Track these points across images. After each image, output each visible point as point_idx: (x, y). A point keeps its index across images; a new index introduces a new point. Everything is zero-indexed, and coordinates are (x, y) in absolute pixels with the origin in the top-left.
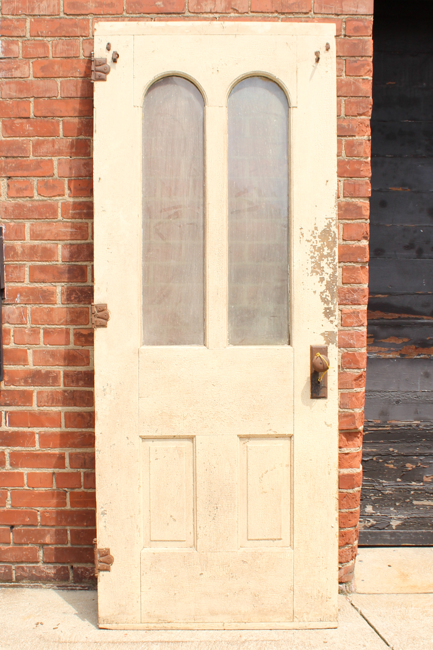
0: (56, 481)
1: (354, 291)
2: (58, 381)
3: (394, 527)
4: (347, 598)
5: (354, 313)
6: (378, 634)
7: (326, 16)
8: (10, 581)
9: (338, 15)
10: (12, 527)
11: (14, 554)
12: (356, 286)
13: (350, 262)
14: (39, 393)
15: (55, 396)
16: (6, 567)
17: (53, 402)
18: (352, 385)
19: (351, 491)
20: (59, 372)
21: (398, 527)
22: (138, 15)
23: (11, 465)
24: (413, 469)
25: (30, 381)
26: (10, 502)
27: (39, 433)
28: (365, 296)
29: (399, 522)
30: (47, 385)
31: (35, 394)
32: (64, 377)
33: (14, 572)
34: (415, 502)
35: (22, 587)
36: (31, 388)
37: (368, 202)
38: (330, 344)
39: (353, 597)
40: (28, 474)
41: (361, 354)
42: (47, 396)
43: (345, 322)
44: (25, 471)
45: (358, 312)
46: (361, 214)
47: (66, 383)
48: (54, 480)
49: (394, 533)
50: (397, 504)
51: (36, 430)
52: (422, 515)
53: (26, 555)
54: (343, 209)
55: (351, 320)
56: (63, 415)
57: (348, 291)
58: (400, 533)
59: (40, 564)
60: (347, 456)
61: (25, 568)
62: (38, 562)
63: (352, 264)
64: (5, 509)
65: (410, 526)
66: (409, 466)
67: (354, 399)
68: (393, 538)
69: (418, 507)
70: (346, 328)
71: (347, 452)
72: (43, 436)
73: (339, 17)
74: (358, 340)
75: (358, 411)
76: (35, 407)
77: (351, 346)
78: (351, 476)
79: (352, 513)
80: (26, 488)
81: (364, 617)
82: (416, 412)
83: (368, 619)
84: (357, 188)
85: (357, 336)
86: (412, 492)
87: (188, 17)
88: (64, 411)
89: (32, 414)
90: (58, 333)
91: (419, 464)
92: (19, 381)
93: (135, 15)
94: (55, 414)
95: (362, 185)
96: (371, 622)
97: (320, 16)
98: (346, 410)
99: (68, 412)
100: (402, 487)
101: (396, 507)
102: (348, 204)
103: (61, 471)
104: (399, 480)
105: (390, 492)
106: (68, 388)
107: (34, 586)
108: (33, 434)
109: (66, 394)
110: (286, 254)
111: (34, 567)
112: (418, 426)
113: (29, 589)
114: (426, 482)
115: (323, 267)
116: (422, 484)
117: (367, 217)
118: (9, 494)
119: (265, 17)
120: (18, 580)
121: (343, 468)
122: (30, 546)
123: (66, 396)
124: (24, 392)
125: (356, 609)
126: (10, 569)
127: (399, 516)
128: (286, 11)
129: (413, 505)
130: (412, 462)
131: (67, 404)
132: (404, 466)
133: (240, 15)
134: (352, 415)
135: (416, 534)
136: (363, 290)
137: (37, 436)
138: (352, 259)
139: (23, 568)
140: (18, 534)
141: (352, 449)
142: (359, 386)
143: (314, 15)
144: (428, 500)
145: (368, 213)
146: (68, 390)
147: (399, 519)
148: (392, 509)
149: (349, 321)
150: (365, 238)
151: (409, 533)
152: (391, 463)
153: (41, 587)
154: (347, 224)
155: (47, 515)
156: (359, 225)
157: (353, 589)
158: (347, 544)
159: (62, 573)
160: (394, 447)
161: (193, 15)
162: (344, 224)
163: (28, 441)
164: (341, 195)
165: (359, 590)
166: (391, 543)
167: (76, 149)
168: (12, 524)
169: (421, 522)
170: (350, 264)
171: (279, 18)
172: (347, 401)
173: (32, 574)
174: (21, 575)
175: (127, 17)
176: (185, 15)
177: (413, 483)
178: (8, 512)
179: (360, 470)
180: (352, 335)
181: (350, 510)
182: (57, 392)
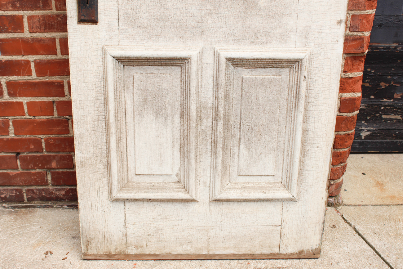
0: (57, 109)
2: (49, 4)
3: (363, 138)
4: (338, 212)
6: (380, 256)
8: (22, 201)
10: (18, 154)
11: (22, 178)
14: (30, 18)
15: (47, 22)
16: (16, 190)
17: (45, 28)
18: (365, 6)
19: (350, 115)
21: (366, 137)
23: (10, 94)
24: (386, 87)
25: (18, 5)
26: (13, 131)
27: (35, 61)
29: (368, 133)
30: (37, 8)
31: (25, 20)
33: (25, 194)
34: (383, 116)
35: (34, 207)
36: (21, 13)
39: (342, 209)
40: (28, 104)
42: (39, 21)
44: (24, 100)
47: (58, 6)
48: (55, 108)
49: (363, 142)
50: (368, 118)
51: (31, 58)
52: (388, 128)
53: (35, 179)
56: (57, 41)
58: (368, 142)
59: (50, 187)
61: (35, 191)
62: (47, 185)
64: (8, 137)
65: (377, 136)
66: (383, 85)
67: (364, 21)
68: (361, 147)
69: (386, 120)
72: (38, 64)
75: (367, 34)
76: (26, 34)
78: (353, 100)
80: (27, 117)
81: (359, 235)
82: (396, 35)
83: (365, 237)
86: (382, 108)
88: (58, 37)
89: (24, 41)
91: (392, 83)
92: (6, 5)
94: (49, 40)
96: (369, 241)
98: (355, 33)
99: (63, 38)
100: (375, 103)
101: (367, 121)
103: (61, 99)
104: (372, 97)
105: (364, 107)
106: (61, 12)
107: (46, 206)
108: (28, 62)
109: (59, 19)
111: (43, 190)
112: (396, 47)
113: (41, 210)
114: (396, 99)
116: (392, 101)
118: (11, 123)
120: (29, 200)
121: (345, 92)
122: (38, 170)
123: (59, 21)
124: (13, 17)
125: (350, 225)
126: (21, 191)
127: (369, 128)
129: (382, 119)
130: (386, 81)
131: (61, 30)
132: (379, 85)
134: (361, 39)
135: (381, 143)
137: (33, 65)
139: (32, 190)
140: (23, 160)
141: (356, 73)
142: (371, 7)
144: (395, 114)
146: (61, 14)
147: (368, 131)
148: (363, 122)
151: (375, 142)
152: (367, 82)
153: (52, 207)
155: (52, 142)
157: (340, 201)
159: (71, 194)
160: (372, 69)
163: (24, 70)
165: (346, 201)
166: (359, 150)
168: (18, 151)
169: (387, 133)
172: (357, 23)
173: (43, 196)
174: (32, 197)
177: (385, 100)
178: (12, 140)
179: (360, 94)
181: (347, 132)
182: (49, 16)
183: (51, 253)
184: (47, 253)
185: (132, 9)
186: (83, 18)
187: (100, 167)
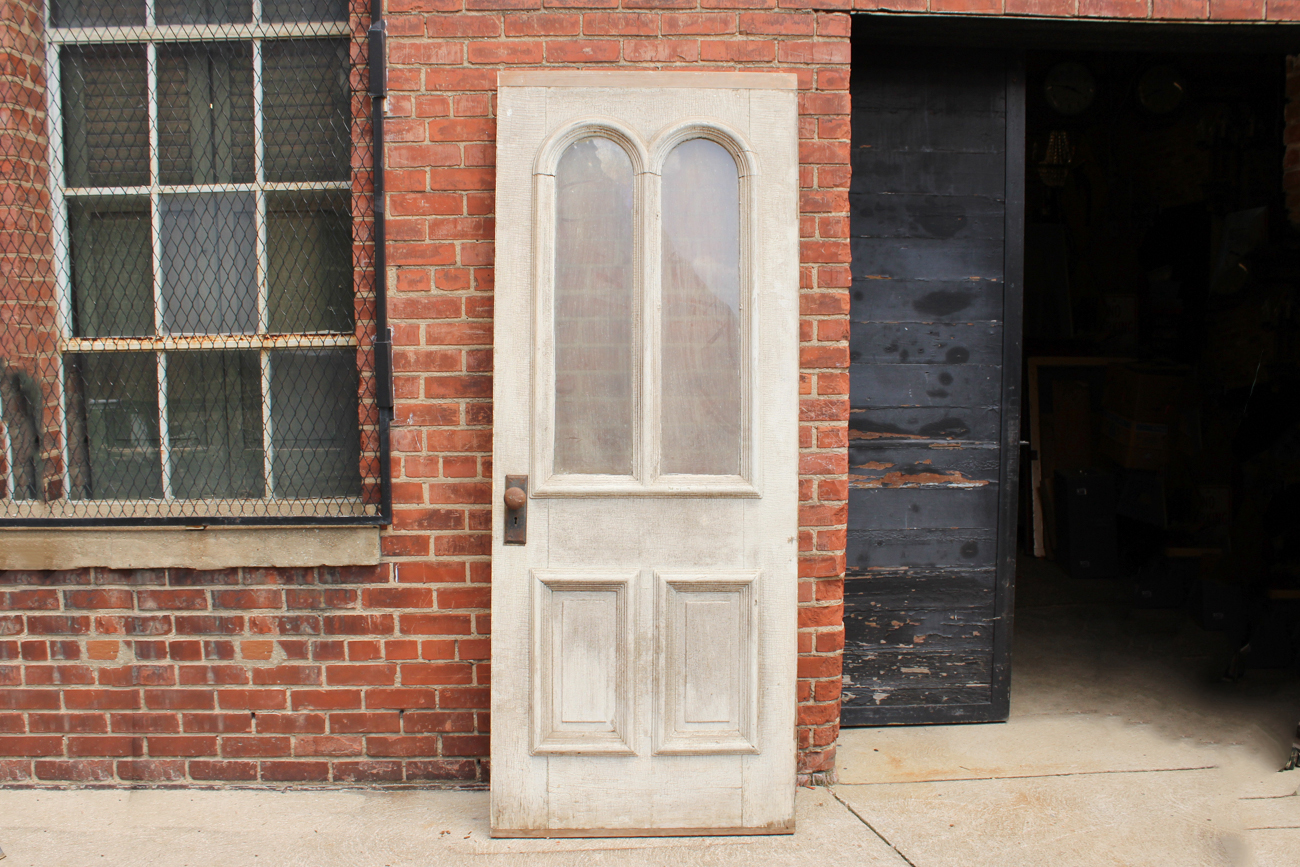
0: (459, 651)
1: (833, 403)
2: (461, 523)
3: (878, 702)
4: (828, 790)
5: (832, 431)
6: (875, 831)
7: (792, 65)
8: (398, 779)
9: (808, 64)
10: (402, 711)
11: (404, 746)
12: (834, 398)
13: (827, 368)
14: (437, 539)
15: (457, 543)
16: (394, 763)
17: (455, 550)
18: (831, 521)
19: (831, 654)
20: (464, 511)
21: (883, 702)
22: (561, 65)
23: (402, 631)
24: (901, 627)
25: (426, 524)
26: (399, 680)
27: (438, 590)
28: (846, 410)
29: (884, 696)
30: (447, 527)
31: (432, 541)
32: (470, 518)
33: (404, 770)
34: (903, 670)
35: (415, 788)
36: (427, 533)
37: (847, 292)
39: (835, 788)
40: (423, 643)
41: (842, 482)
42: (448, 542)
43: (822, 442)
44: (420, 638)
45: (838, 430)
46: (840, 309)
47: (472, 525)
48: (456, 650)
49: (878, 709)
50: (882, 672)
51: (434, 586)
52: (913, 686)
53: (421, 747)
54: (818, 302)
55: (829, 441)
56: (468, 566)
57: (825, 404)
58: (886, 709)
59: (440, 759)
60: (826, 611)
61: (419, 764)
62: (436, 755)
63: (830, 370)
64: (393, 687)
65: (898, 699)
66: (896, 624)
67: (833, 538)
68: (877, 716)
69: (908, 675)
70: (823, 450)
71: (826, 605)
72: (442, 594)
73: (809, 67)
74: (838, 465)
75: (840, 553)
76: (431, 557)
77: (829, 472)
78: (832, 635)
79: (833, 682)
80: (421, 660)
81: (853, 812)
82: (903, 555)
83: (859, 814)
84: (834, 276)
85: (836, 460)
86: (900, 657)
87: (623, 66)
88: (470, 561)
89: (428, 566)
90: (462, 462)
91: (908, 621)
92: (411, 523)
93: (557, 65)
94: (457, 565)
95: (841, 272)
96: (863, 817)
97: (785, 65)
98: (824, 553)
99: (475, 562)
100: (888, 651)
101: (880, 677)
102: (823, 296)
103: (466, 637)
104: (883, 642)
105: (873, 657)
106: (474, 531)
107: (431, 787)
108: (429, 591)
109: (472, 540)
111: (430, 762)
112: (906, 572)
113: (424, 792)
114: (917, 644)
116: (911, 646)
117: (847, 312)
118: (398, 669)
119: (718, 67)
120: (410, 778)
121: (821, 626)
122: (426, 734)
123: (472, 542)
124: (418, 538)
125: (843, 803)
126: (399, 765)
127: (884, 688)
128: (745, 59)
129: (902, 673)
130: (900, 619)
131: (473, 552)
132: (889, 625)
133: (687, 64)
134: (832, 559)
135: (906, 710)
136: (843, 402)
137: (435, 594)
138: (829, 364)
139: (415, 763)
140: (409, 720)
141: (832, 602)
142: (840, 522)
143: (778, 65)
144: (919, 666)
145: (848, 307)
146: (474, 534)
147: (884, 691)
148: (875, 679)
149: (827, 441)
150: (845, 338)
151: (897, 709)
152: (873, 621)
153: (439, 788)
154: (823, 321)
155: (448, 694)
156: (837, 322)
157: (835, 780)
158: (828, 721)
159: (467, 769)
160: (877, 602)
161: (629, 64)
162: (819, 321)
163: (423, 601)
164: (816, 285)
165: (842, 780)
166: (874, 722)
167: (484, 230)
168: (403, 707)
169: (912, 694)
170: (827, 370)
171: (735, 68)
172: (825, 541)
173: (428, 772)
174: (414, 773)
175: (548, 67)
176: (620, 64)
177: (901, 645)
178: (398, 691)
179: (841, 628)
180: (830, 459)
181: (831, 679)
182: (460, 537)
183: (448, 833)
184: (443, 833)
185: (564, 529)
186: (510, 539)
187: (520, 711)
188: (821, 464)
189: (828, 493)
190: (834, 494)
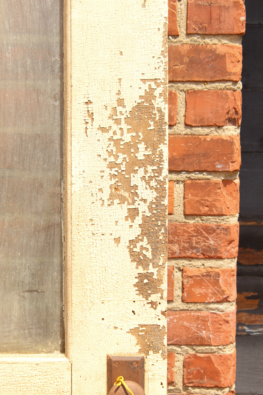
1: (209, 230)
5: (208, 275)
12: (212, 222)
13: (201, 172)
28: (231, 242)
37: (239, 45)
38: (151, 352)
41: (224, 359)
43: (190, 293)
45: (218, 275)
46: (224, 70)
54: (186, 60)
55: (203, 291)
57: (197, 231)
63: (205, 176)
70: (193, 307)
74: (218, 330)
77: (203, 342)
84: (215, 16)
85: (214, 322)
95: (227, 8)
102: (196, 49)
110: (58, 158)
115: (136, 187)
117: (238, 77)
136: (227, 229)
138: (204, 166)
145: (239, 68)
149: (198, 291)
150: (232, 121)
154: (195, 92)
156: (220, 95)
162: (187, 92)
164: (182, 31)
170: (201, 176)
180: (204, 320)
188: (188, 329)
189: (200, 376)
190: (211, 378)
